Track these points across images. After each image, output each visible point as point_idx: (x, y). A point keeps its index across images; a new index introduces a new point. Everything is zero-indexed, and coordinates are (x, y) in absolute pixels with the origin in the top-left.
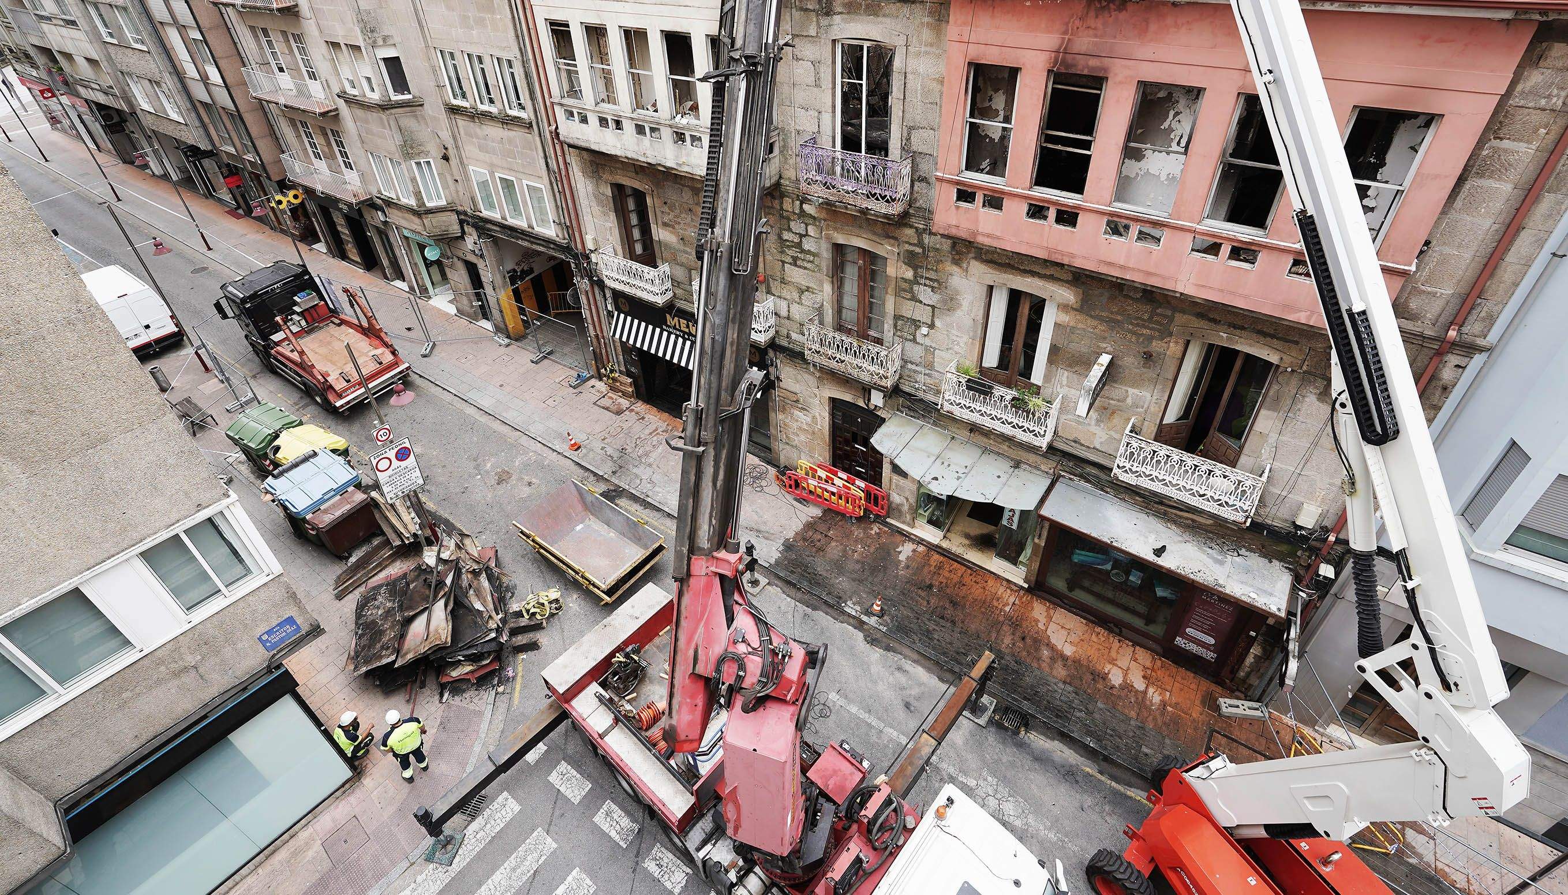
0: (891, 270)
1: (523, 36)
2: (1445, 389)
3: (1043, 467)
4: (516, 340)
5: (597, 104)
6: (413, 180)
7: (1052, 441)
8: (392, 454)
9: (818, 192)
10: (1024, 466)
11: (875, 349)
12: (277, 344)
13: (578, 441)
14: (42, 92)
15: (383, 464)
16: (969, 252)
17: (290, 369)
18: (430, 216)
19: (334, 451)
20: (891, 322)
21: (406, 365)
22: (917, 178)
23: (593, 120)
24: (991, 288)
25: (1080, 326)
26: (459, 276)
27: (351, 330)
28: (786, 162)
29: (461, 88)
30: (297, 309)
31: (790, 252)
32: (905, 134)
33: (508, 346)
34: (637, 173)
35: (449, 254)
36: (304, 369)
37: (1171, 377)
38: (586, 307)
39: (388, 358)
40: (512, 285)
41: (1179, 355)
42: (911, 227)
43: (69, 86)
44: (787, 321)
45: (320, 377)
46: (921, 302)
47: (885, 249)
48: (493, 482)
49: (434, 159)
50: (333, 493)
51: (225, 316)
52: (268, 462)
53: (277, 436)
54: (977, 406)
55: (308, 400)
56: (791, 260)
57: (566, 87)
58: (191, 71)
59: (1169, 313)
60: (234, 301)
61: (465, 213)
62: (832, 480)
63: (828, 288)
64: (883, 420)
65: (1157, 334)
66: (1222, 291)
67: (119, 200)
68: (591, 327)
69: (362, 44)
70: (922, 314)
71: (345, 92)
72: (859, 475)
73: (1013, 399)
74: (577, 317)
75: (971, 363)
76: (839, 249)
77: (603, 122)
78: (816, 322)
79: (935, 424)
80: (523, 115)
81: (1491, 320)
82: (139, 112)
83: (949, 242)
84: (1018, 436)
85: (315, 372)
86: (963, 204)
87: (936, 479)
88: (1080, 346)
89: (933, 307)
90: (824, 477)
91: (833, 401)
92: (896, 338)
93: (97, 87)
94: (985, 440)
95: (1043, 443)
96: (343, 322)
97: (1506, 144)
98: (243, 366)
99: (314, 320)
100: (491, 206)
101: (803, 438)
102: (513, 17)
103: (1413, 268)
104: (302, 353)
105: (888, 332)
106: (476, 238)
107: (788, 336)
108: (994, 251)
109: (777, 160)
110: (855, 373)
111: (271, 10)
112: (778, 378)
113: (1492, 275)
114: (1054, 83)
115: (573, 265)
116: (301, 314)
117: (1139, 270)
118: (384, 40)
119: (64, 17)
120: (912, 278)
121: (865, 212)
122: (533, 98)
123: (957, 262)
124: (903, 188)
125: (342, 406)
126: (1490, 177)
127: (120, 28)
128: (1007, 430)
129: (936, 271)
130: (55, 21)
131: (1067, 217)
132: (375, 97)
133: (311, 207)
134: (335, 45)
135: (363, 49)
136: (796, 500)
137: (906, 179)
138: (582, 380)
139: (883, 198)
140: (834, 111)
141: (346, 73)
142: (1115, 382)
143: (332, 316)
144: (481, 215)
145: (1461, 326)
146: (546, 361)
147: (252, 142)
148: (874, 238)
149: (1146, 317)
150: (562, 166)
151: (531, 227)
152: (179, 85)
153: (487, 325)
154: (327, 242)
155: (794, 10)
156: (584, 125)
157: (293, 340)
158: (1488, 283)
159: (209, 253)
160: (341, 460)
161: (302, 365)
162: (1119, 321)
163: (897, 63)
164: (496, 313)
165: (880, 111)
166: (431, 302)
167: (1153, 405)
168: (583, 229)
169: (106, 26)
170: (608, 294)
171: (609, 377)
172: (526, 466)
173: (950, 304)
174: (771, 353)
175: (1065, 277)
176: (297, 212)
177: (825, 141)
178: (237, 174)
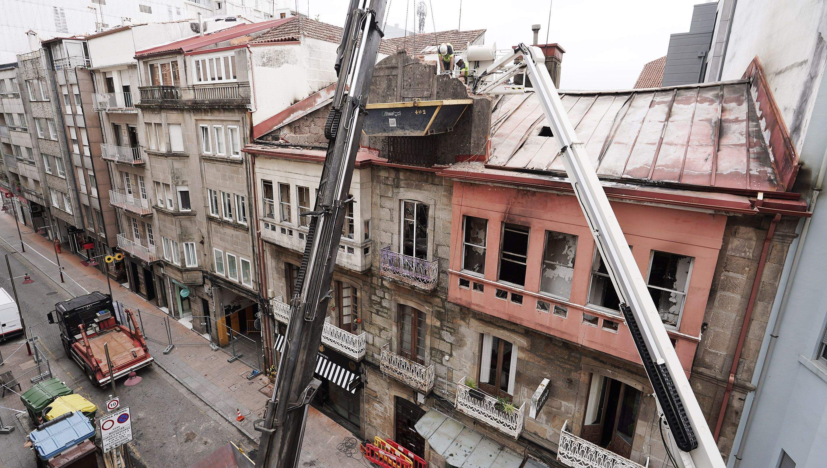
0: (428, 321)
1: (251, 186)
2: (737, 413)
3: (518, 450)
4: (222, 347)
5: (281, 221)
6: (182, 252)
7: (521, 433)
8: (115, 418)
9: (390, 275)
10: (507, 449)
11: (419, 367)
12: (77, 341)
13: (243, 415)
14: (6, 194)
15: (108, 425)
16: (469, 314)
17: (80, 357)
18: (187, 272)
19: (85, 413)
20: (429, 351)
21: (152, 358)
22: (442, 271)
23: (278, 229)
24: (482, 335)
25: (531, 360)
26: (198, 307)
27: (125, 335)
28: (375, 258)
29: (217, 208)
30: (96, 320)
31: (375, 307)
32: (435, 248)
33: (216, 350)
34: (299, 258)
35: (195, 294)
36: (87, 357)
37: (584, 395)
38: (264, 330)
39: (142, 353)
40: (226, 314)
41: (587, 381)
42: (439, 297)
43: (20, 192)
44: (372, 347)
45: (95, 363)
46: (445, 341)
47: (426, 309)
48: (183, 440)
49: (196, 243)
50: (74, 443)
51: (52, 322)
52: (41, 418)
53: (52, 400)
54: (477, 407)
55: (84, 377)
56: (375, 312)
57: (268, 212)
58: (84, 189)
59: (578, 356)
60: (60, 313)
61: (207, 272)
62: (394, 451)
63: (394, 329)
64: (424, 413)
65: (573, 368)
66: (602, 345)
67: (24, 251)
68: (265, 343)
69: (170, 183)
70: (445, 347)
71: (157, 206)
72: (411, 449)
73: (496, 404)
74: (257, 335)
75: (473, 379)
76: (401, 307)
77: (283, 231)
78: (388, 348)
79: (455, 417)
80: (245, 224)
81: (751, 372)
82: (51, 208)
83: (459, 307)
84: (501, 429)
85: (93, 360)
86: (463, 287)
87: (452, 455)
88: (533, 373)
89: (451, 344)
90: (389, 449)
91: (397, 398)
92: (432, 361)
93: (35, 194)
94: (483, 429)
95: (515, 434)
96: (122, 330)
97: (731, 274)
98: (53, 353)
99: (104, 327)
100: (221, 269)
101: (379, 421)
102: (247, 177)
103: (700, 339)
104: (88, 347)
105: (427, 358)
106: (210, 286)
107: (373, 356)
108: (480, 314)
109: (370, 257)
110: (407, 381)
111: (131, 165)
112: (366, 381)
113: (744, 345)
114: (505, 228)
115: (259, 306)
116: (98, 323)
117: (558, 330)
118: (183, 182)
119: (30, 160)
120: (439, 326)
121: (413, 287)
122: (251, 216)
123: (463, 319)
124: (433, 276)
125: (103, 383)
126: (728, 291)
127: (55, 167)
128: (493, 424)
129: (452, 323)
130: (24, 162)
131: (517, 298)
132: (171, 209)
133: (127, 263)
134: (158, 183)
135: (171, 186)
136: (371, 464)
137: (435, 271)
138: (255, 375)
139: (423, 280)
140: (400, 234)
141: (160, 197)
142: (554, 396)
143: (117, 326)
144: (215, 274)
145: (736, 374)
146: (237, 362)
147: (104, 226)
148: (419, 302)
149: (566, 357)
150: (261, 252)
151: (240, 282)
152: (75, 196)
153: (207, 337)
154: (130, 283)
155: (381, 184)
156: (273, 232)
157: (86, 340)
158: (743, 350)
159: (62, 285)
160: (87, 419)
161: (87, 355)
162: (552, 359)
163: (431, 212)
164: (213, 329)
165: (422, 235)
166: (179, 321)
167: (576, 413)
168: (267, 286)
169: (49, 166)
170: (276, 324)
171: (270, 374)
172: (207, 430)
173: (460, 343)
174: (363, 365)
175: (521, 331)
176: (118, 265)
177: (395, 249)
178: (93, 242)
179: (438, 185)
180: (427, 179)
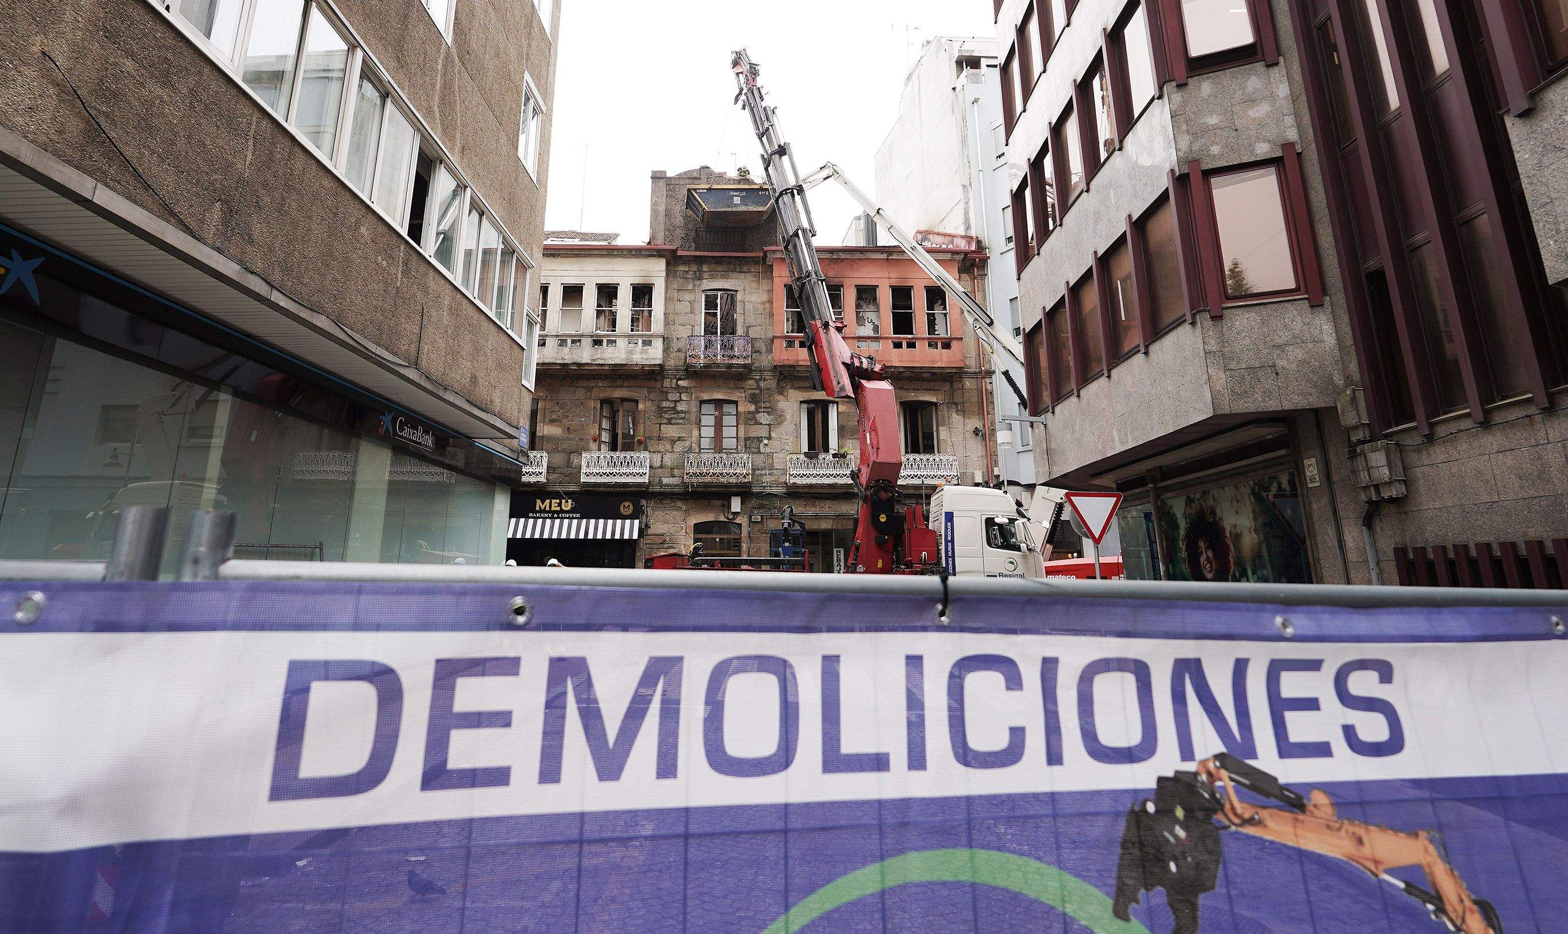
0: (741, 409)
9: (700, 361)
11: (739, 456)
16: (787, 385)
20: (743, 445)
22: (754, 352)
24: (801, 404)
25: (852, 410)
28: (667, 357)
31: (666, 416)
32: (745, 330)
42: (752, 379)
44: (660, 470)
46: (761, 424)
47: (736, 396)
54: (810, 471)
56: (666, 422)
63: (695, 435)
64: (740, 525)
66: (909, 361)
70: (762, 432)
73: (833, 455)
76: (704, 404)
84: (839, 483)
86: (789, 348)
89: (769, 425)
91: (698, 526)
107: (660, 482)
110: (725, 480)
112: (647, 526)
120: (755, 410)
121: (730, 367)
123: (781, 393)
128: (831, 481)
129: (769, 400)
139: (741, 356)
140: (701, 325)
148: (728, 391)
155: (679, 278)
163: (739, 297)
173: (778, 420)
174: (643, 502)
179: (746, 272)
180: (735, 268)
